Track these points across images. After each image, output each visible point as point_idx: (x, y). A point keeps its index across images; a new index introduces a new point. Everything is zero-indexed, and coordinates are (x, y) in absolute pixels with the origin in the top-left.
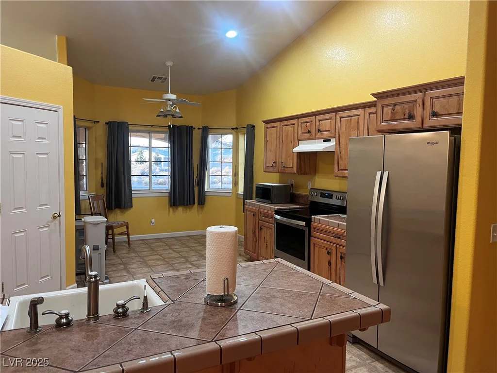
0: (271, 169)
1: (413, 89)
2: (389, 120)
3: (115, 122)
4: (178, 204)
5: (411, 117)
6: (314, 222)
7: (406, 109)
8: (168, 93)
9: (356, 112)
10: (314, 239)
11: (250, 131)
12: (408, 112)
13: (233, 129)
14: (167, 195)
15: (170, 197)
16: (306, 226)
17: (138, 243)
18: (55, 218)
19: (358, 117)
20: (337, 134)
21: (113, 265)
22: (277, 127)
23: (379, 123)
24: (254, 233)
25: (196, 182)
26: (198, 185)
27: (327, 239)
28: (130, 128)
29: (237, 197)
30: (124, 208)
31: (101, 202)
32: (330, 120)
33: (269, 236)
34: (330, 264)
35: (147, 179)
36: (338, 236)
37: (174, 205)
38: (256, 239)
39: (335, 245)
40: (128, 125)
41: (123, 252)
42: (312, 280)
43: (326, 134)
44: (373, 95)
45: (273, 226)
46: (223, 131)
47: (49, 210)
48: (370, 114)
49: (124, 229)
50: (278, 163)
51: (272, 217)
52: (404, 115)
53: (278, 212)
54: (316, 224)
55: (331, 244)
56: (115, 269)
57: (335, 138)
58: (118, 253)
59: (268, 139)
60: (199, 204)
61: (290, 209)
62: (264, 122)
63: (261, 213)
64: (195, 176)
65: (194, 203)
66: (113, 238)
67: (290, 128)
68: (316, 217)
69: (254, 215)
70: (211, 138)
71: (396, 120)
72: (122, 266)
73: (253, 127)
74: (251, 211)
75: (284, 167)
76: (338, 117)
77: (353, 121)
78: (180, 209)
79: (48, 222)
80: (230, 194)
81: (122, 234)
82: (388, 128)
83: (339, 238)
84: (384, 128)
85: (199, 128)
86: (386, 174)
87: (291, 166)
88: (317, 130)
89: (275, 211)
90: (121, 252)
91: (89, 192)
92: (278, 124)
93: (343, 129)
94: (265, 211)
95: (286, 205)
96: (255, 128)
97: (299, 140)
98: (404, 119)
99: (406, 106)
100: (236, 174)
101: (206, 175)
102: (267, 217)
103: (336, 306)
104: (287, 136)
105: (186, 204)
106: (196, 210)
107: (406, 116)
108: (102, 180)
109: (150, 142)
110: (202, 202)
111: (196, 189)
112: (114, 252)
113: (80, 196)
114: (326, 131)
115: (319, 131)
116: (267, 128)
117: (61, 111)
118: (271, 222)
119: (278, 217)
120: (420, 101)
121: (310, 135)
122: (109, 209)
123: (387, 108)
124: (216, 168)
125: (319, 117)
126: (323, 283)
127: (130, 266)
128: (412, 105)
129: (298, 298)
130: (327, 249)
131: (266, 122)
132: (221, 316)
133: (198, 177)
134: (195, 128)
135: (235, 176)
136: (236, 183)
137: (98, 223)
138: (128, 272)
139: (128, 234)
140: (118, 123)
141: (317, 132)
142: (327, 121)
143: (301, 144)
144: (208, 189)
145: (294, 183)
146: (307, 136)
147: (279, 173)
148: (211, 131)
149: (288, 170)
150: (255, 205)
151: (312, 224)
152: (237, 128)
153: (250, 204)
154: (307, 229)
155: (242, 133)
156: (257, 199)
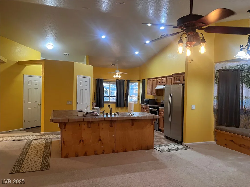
0: (149, 94)
2: (176, 81)
4: (119, 106)
5: (180, 80)
8: (117, 70)
10: (160, 114)
11: (144, 82)
13: (138, 80)
15: (116, 104)
16: (157, 110)
18: (88, 106)
19: (171, 79)
25: (125, 99)
26: (126, 100)
27: (163, 114)
28: (104, 80)
29: (139, 104)
30: (102, 107)
32: (165, 80)
34: (163, 120)
35: (108, 98)
37: (117, 107)
45: (149, 111)
46: (134, 81)
47: (87, 104)
50: (151, 92)
53: (150, 107)
57: (166, 85)
62: (147, 79)
63: (145, 108)
64: (125, 97)
65: (124, 106)
67: (155, 81)
68: (161, 108)
69: (143, 108)
70: (130, 84)
73: (145, 80)
76: (167, 79)
78: (120, 108)
80: (137, 103)
84: (175, 83)
85: (126, 80)
86: (171, 94)
92: (151, 80)
93: (168, 82)
94: (147, 107)
95: (153, 105)
97: (157, 85)
98: (178, 81)
102: (147, 109)
104: (154, 83)
105: (121, 106)
106: (125, 109)
109: (110, 85)
110: (127, 106)
111: (125, 101)
114: (164, 83)
115: (162, 82)
116: (148, 81)
117: (90, 78)
119: (150, 108)
123: (175, 78)
125: (162, 78)
128: (180, 77)
131: (148, 79)
135: (139, 97)
136: (139, 99)
140: (100, 79)
144: (129, 102)
145: (157, 99)
146: (159, 84)
147: (151, 95)
148: (131, 81)
149: (154, 94)
150: (144, 106)
151: (159, 110)
152: (139, 80)
153: (142, 105)
154: (157, 111)
155: (141, 82)
156: (145, 104)
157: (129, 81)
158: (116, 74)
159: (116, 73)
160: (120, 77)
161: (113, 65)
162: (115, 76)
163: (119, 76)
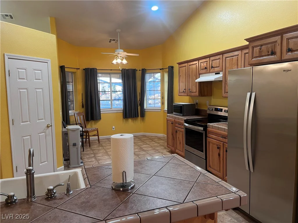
0: (183, 94)
1: (274, 34)
2: (258, 57)
3: (89, 68)
4: (128, 117)
5: (273, 53)
6: (209, 128)
7: (269, 48)
8: (118, 49)
9: (236, 53)
10: (209, 138)
11: (171, 70)
12: (271, 50)
13: (161, 69)
14: (122, 111)
15: (123, 112)
16: (204, 130)
17: (104, 141)
18: (48, 127)
19: (237, 56)
20: (224, 68)
21: (88, 154)
22: (186, 66)
23: (250, 59)
24: (173, 134)
25: (139, 103)
26: (140, 105)
27: (217, 139)
28: (98, 71)
29: (164, 112)
30: (96, 120)
31: (82, 117)
32: (219, 60)
33: (181, 136)
34: (219, 155)
35: (109, 102)
36: (224, 137)
37: (126, 118)
38: (174, 138)
39: (222, 143)
40: (97, 70)
41: (95, 147)
42: (194, 171)
43: (216, 69)
44: (247, 40)
45: (184, 130)
46: (154, 71)
47: (44, 122)
48: (245, 54)
49: (96, 132)
50: (187, 90)
51: (183, 125)
52: (268, 52)
53: (186, 121)
54: (210, 129)
55: (220, 142)
56: (88, 157)
57: (222, 71)
58: (91, 147)
59: (180, 75)
60: (141, 117)
61: (195, 119)
62: (178, 63)
63: (176, 122)
64: (138, 99)
65: (138, 116)
66: (89, 138)
67: (194, 66)
68: (210, 124)
69: (172, 123)
70: (147, 76)
71: (263, 56)
72: (93, 155)
73: (172, 67)
74: (171, 121)
75: (190, 92)
76: (224, 57)
77: (234, 60)
78: (130, 120)
79: (44, 129)
80: (160, 110)
81: (94, 135)
82: (257, 62)
83: (225, 138)
84: (254, 63)
85: (140, 70)
86: (253, 94)
87: (195, 91)
88: (211, 66)
89: (185, 120)
90: (94, 147)
91: (76, 111)
92: (186, 64)
93: (228, 65)
94: (179, 121)
95: (192, 116)
96: (174, 68)
97: (200, 74)
98: (268, 55)
99: (269, 46)
100: (163, 98)
101: (145, 99)
102: (180, 124)
103: (205, 192)
104: (192, 71)
105: (133, 116)
106: (139, 120)
107: (270, 53)
108: (83, 103)
109: (111, 80)
110: (143, 115)
111: (139, 108)
112: (90, 146)
113: (69, 113)
114: (216, 67)
115: (212, 67)
116: (180, 67)
117: (49, 62)
118: (182, 127)
119: (187, 125)
120: (279, 42)
121: (207, 70)
122: (87, 121)
123: (256, 48)
124: (157, 95)
125: (212, 58)
126: (201, 173)
127: (97, 155)
128: (273, 44)
129: (179, 185)
130: (217, 145)
131: (180, 64)
132: (118, 198)
133: (140, 100)
134: (137, 70)
136: (163, 103)
137: (75, 129)
138: (96, 159)
139: (98, 136)
140: (91, 69)
141: (211, 68)
142: (217, 60)
143: (201, 77)
144: (146, 107)
145: (198, 102)
146: (204, 71)
147: (187, 96)
148: (147, 71)
149: (193, 94)
150: (172, 117)
151: (208, 128)
152: (163, 69)
153: (169, 116)
154: (204, 132)
155: (166, 72)
156: (174, 113)
157: (144, 72)
158: (116, 57)
159: (117, 55)
160: (125, 62)
161: (112, 42)
162: (115, 62)
163: (122, 60)
